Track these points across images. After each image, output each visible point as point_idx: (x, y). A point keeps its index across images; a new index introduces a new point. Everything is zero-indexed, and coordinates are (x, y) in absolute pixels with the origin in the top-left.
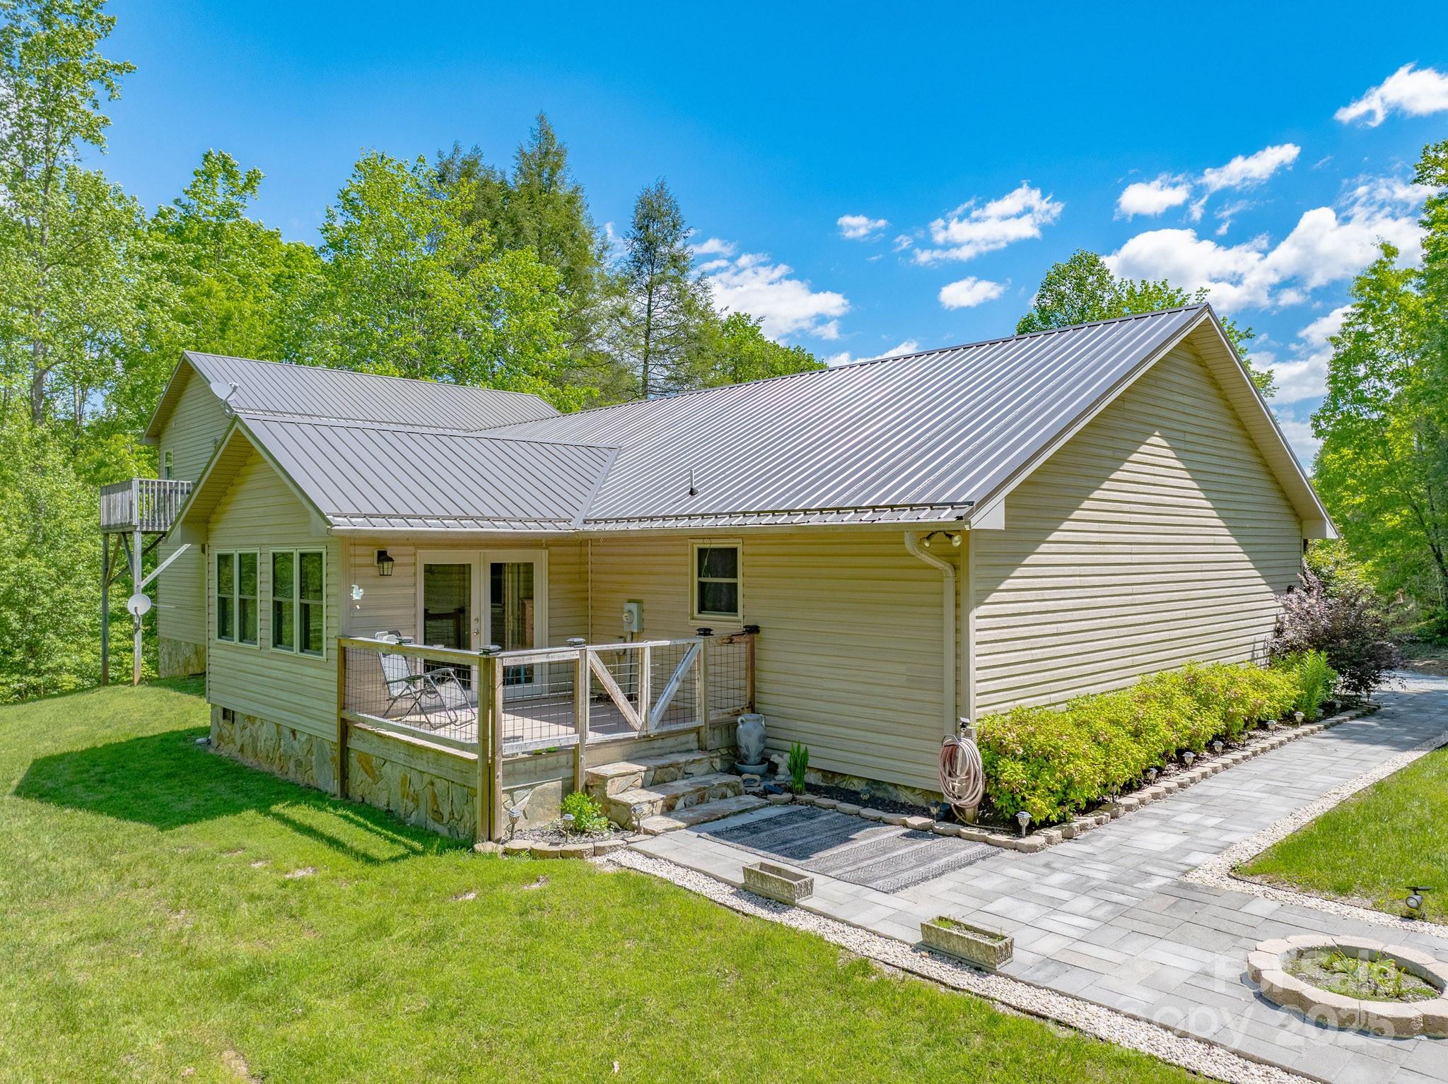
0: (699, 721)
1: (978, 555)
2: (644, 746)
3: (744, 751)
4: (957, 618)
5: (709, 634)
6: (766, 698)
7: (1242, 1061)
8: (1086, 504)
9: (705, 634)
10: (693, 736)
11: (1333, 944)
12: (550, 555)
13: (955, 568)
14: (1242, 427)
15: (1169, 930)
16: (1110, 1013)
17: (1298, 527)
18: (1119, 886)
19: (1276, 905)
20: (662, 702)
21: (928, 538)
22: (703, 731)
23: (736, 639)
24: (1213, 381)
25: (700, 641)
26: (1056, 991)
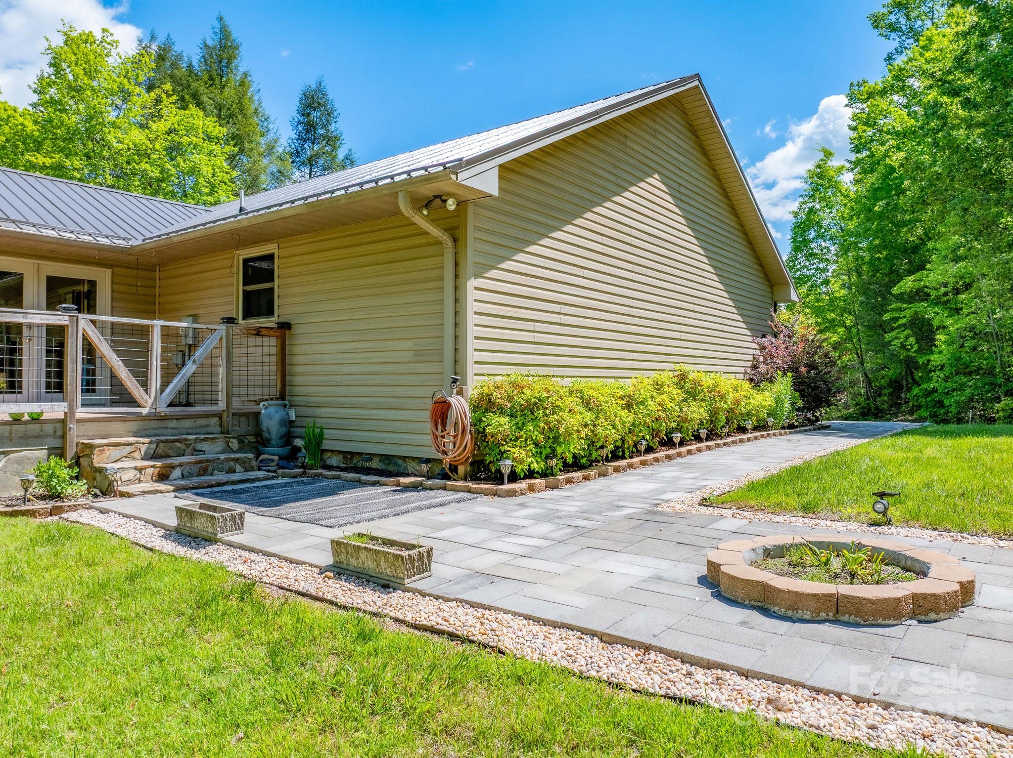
0: (222, 405)
1: (476, 228)
2: (154, 424)
3: (266, 435)
4: (456, 288)
5: (233, 323)
6: (298, 390)
7: (686, 667)
8: (588, 215)
9: (228, 322)
10: (214, 421)
11: (803, 541)
12: (113, 274)
13: (455, 240)
14: (726, 195)
15: (627, 545)
16: (525, 622)
17: (768, 289)
18: (587, 515)
19: (745, 522)
20: (177, 383)
21: (427, 206)
22: (225, 415)
23: (264, 332)
24: (704, 152)
25: (222, 329)
26: (467, 602)
